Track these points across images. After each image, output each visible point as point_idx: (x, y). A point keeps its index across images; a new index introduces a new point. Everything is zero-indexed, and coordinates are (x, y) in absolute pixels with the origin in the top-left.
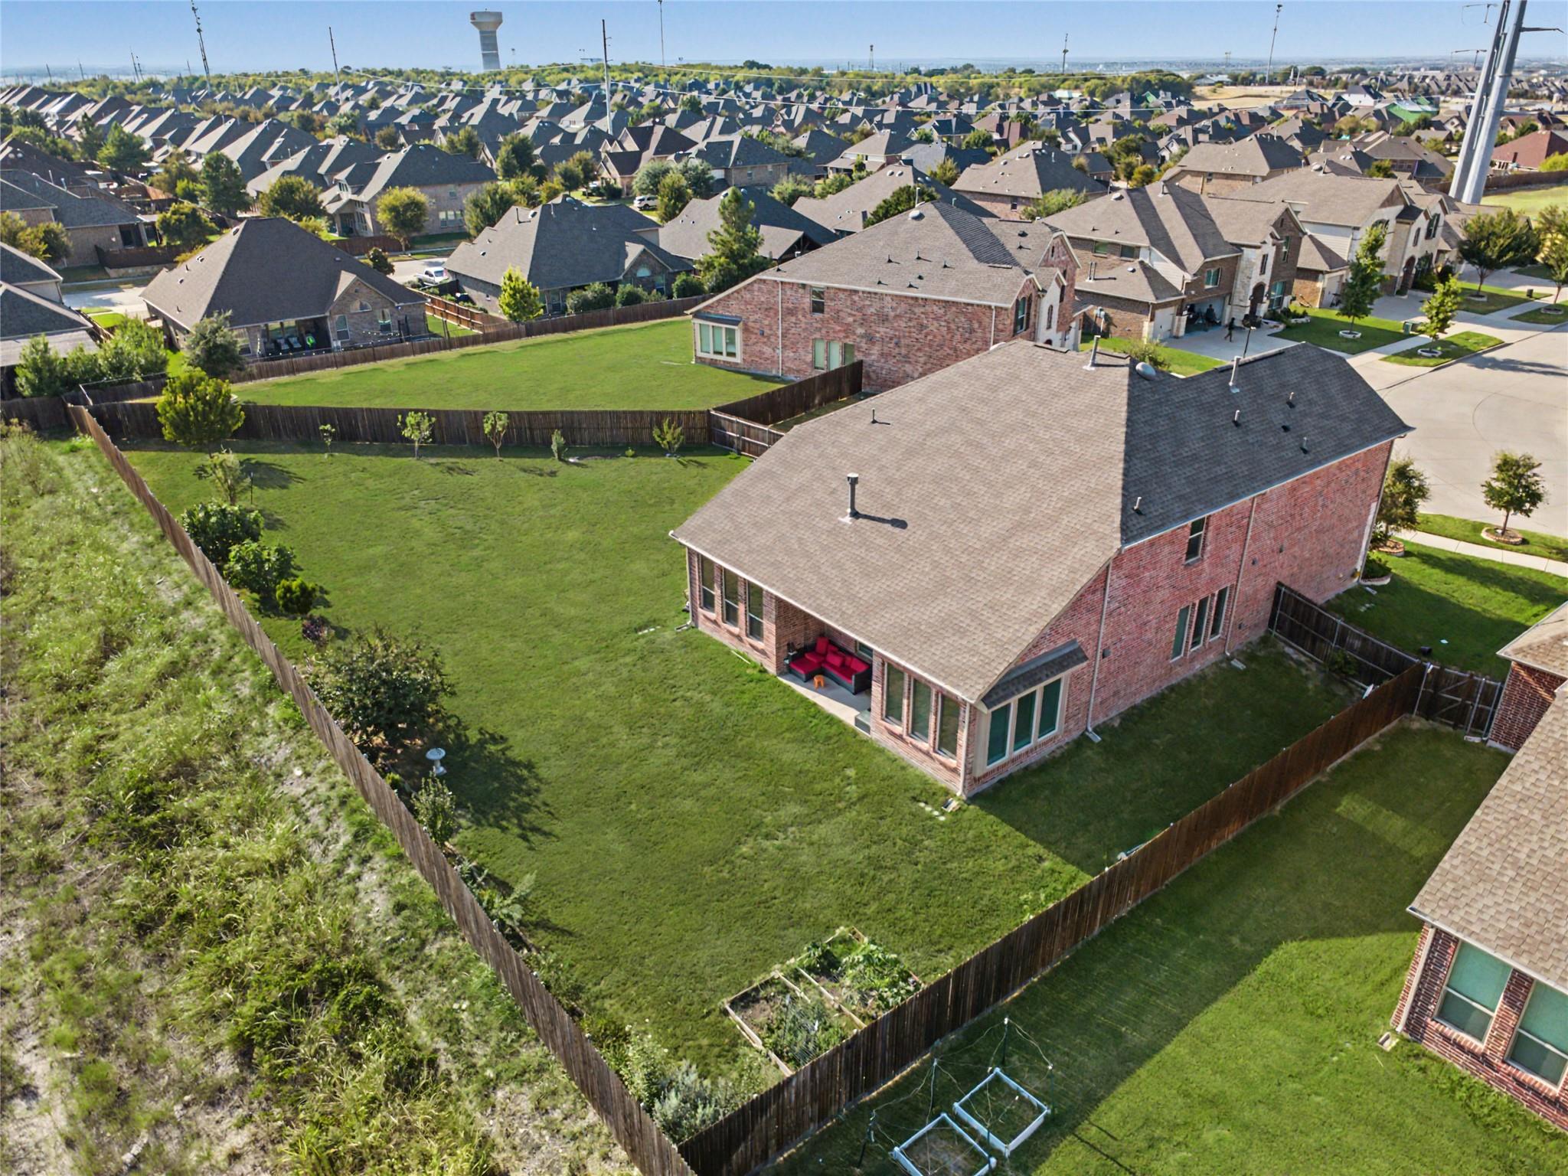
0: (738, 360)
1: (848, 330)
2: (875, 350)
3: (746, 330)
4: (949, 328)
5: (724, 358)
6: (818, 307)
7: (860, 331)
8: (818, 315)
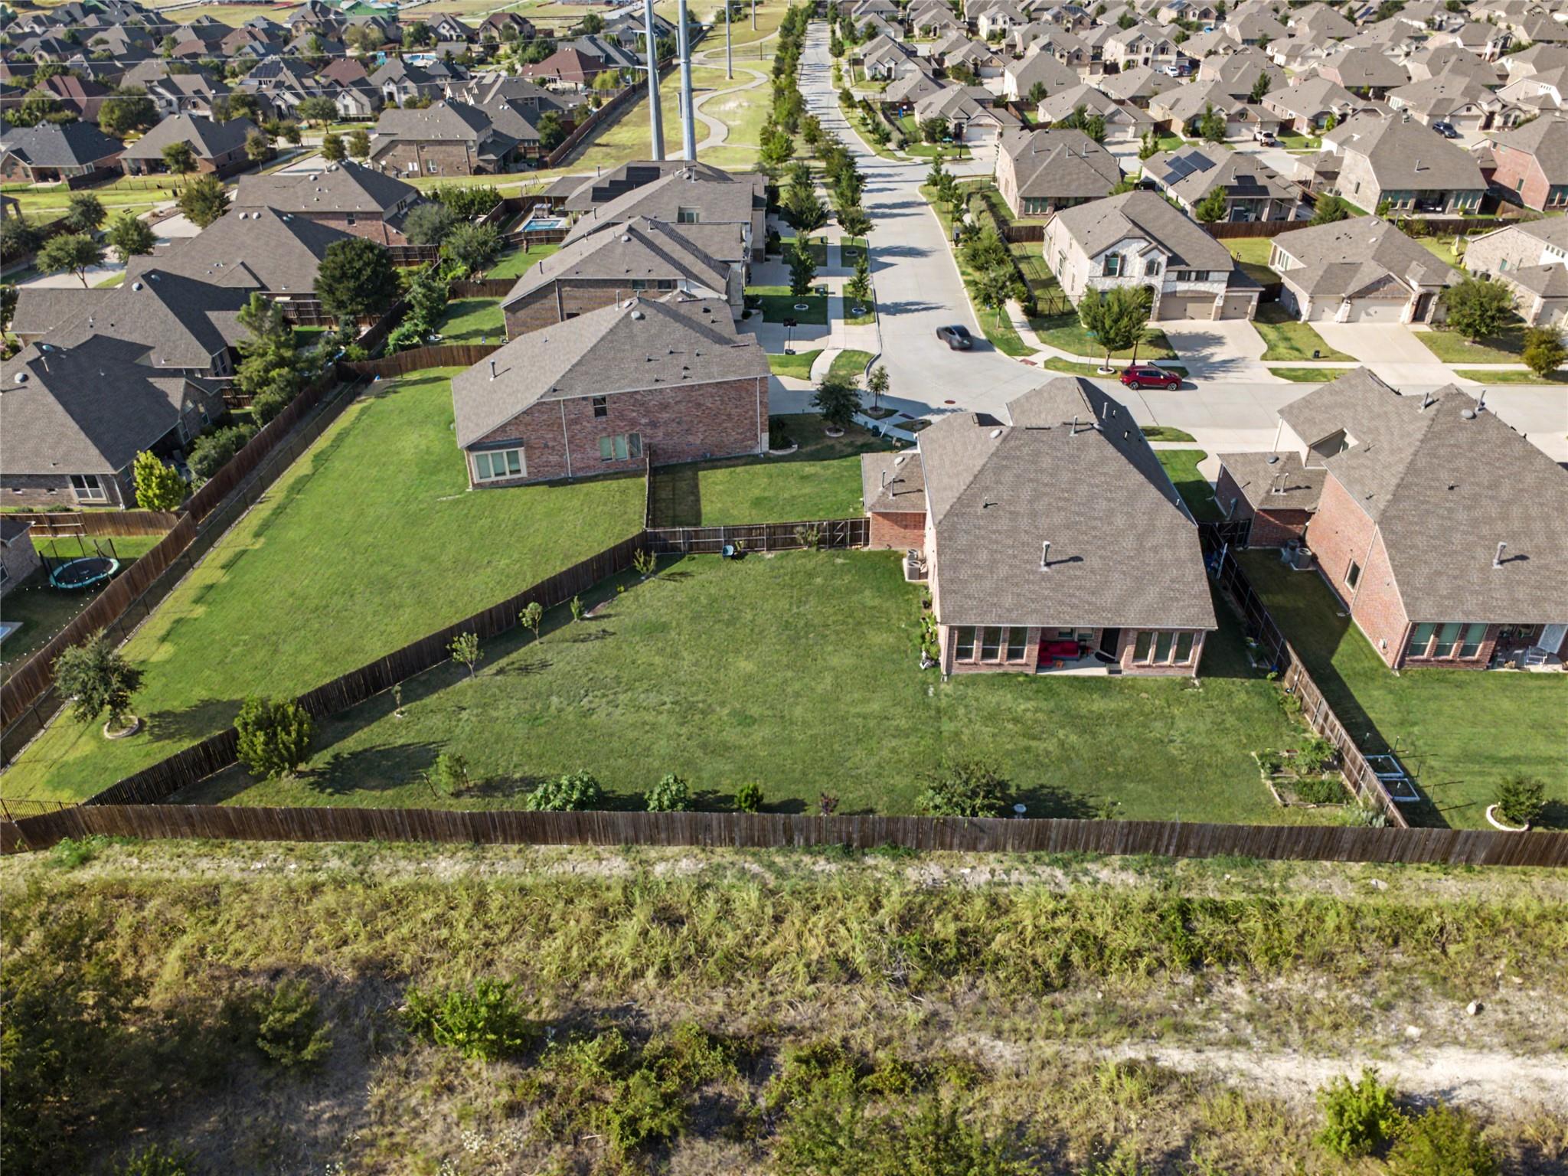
0: (524, 474)
1: (633, 423)
2: (660, 433)
3: (530, 449)
4: (722, 401)
5: (508, 476)
6: (600, 412)
7: (643, 421)
8: (604, 418)
